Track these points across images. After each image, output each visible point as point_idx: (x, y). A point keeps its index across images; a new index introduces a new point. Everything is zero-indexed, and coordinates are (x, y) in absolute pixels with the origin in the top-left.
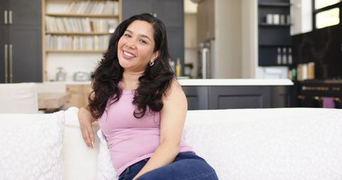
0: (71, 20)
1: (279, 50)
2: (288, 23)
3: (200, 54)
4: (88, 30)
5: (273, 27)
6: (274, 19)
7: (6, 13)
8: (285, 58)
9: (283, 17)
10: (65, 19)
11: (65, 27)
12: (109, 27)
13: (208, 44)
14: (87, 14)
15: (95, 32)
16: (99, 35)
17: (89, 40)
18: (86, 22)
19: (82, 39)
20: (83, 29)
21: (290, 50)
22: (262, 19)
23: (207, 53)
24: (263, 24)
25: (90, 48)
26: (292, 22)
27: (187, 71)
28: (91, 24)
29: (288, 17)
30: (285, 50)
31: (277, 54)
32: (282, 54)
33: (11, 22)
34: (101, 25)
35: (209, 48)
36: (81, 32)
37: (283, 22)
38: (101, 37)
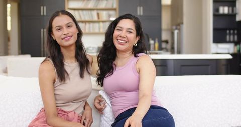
0: (85, 12)
1: (228, 31)
2: (235, 12)
3: (173, 34)
4: (96, 18)
5: (224, 15)
6: (225, 10)
7: (42, 8)
8: (232, 37)
9: (231, 8)
10: (81, 11)
11: (80, 17)
12: (110, 16)
13: (178, 27)
14: (95, 7)
15: (101, 19)
16: (103, 22)
17: (97, 25)
18: (95, 13)
19: (92, 24)
20: (92, 18)
21: (236, 32)
22: (216, 10)
23: (178, 33)
24: (217, 13)
25: (97, 31)
26: (238, 11)
27: (164, 45)
28: (98, 14)
29: (235, 8)
30: (232, 31)
31: (226, 34)
32: (230, 34)
33: (45, 13)
34: (104, 15)
35: (179, 29)
36: (91, 19)
37: (231, 12)
38: (105, 23)
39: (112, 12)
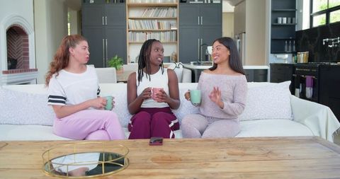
0: (145, 21)
1: (286, 42)
2: (294, 23)
4: (156, 28)
5: (282, 25)
7: (103, 18)
8: (290, 47)
9: (289, 19)
10: (141, 21)
11: (141, 26)
12: (171, 25)
14: (155, 17)
15: (161, 29)
16: (164, 31)
17: (157, 35)
18: (155, 22)
19: (152, 34)
21: (294, 42)
22: (275, 21)
23: (239, 42)
24: (275, 24)
28: (159, 24)
30: (290, 42)
31: (284, 45)
32: (288, 44)
33: (106, 23)
34: (165, 25)
35: (241, 39)
36: (152, 29)
37: (289, 23)
39: (173, 22)
